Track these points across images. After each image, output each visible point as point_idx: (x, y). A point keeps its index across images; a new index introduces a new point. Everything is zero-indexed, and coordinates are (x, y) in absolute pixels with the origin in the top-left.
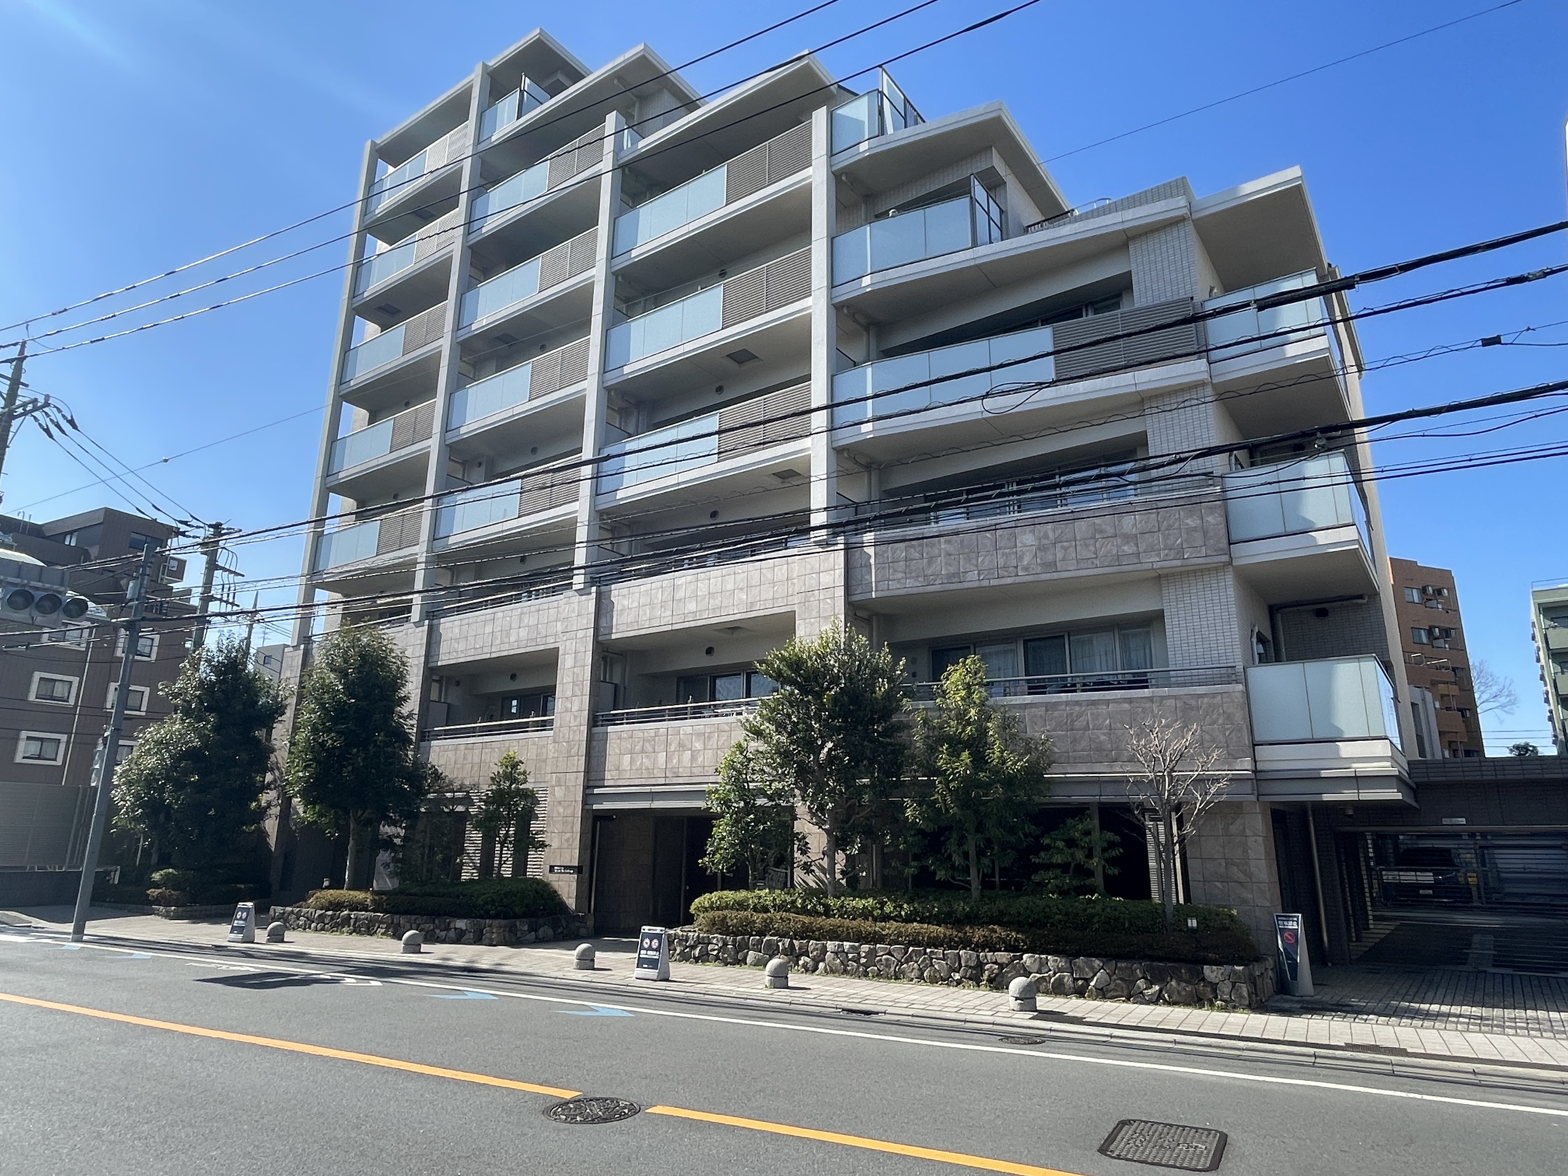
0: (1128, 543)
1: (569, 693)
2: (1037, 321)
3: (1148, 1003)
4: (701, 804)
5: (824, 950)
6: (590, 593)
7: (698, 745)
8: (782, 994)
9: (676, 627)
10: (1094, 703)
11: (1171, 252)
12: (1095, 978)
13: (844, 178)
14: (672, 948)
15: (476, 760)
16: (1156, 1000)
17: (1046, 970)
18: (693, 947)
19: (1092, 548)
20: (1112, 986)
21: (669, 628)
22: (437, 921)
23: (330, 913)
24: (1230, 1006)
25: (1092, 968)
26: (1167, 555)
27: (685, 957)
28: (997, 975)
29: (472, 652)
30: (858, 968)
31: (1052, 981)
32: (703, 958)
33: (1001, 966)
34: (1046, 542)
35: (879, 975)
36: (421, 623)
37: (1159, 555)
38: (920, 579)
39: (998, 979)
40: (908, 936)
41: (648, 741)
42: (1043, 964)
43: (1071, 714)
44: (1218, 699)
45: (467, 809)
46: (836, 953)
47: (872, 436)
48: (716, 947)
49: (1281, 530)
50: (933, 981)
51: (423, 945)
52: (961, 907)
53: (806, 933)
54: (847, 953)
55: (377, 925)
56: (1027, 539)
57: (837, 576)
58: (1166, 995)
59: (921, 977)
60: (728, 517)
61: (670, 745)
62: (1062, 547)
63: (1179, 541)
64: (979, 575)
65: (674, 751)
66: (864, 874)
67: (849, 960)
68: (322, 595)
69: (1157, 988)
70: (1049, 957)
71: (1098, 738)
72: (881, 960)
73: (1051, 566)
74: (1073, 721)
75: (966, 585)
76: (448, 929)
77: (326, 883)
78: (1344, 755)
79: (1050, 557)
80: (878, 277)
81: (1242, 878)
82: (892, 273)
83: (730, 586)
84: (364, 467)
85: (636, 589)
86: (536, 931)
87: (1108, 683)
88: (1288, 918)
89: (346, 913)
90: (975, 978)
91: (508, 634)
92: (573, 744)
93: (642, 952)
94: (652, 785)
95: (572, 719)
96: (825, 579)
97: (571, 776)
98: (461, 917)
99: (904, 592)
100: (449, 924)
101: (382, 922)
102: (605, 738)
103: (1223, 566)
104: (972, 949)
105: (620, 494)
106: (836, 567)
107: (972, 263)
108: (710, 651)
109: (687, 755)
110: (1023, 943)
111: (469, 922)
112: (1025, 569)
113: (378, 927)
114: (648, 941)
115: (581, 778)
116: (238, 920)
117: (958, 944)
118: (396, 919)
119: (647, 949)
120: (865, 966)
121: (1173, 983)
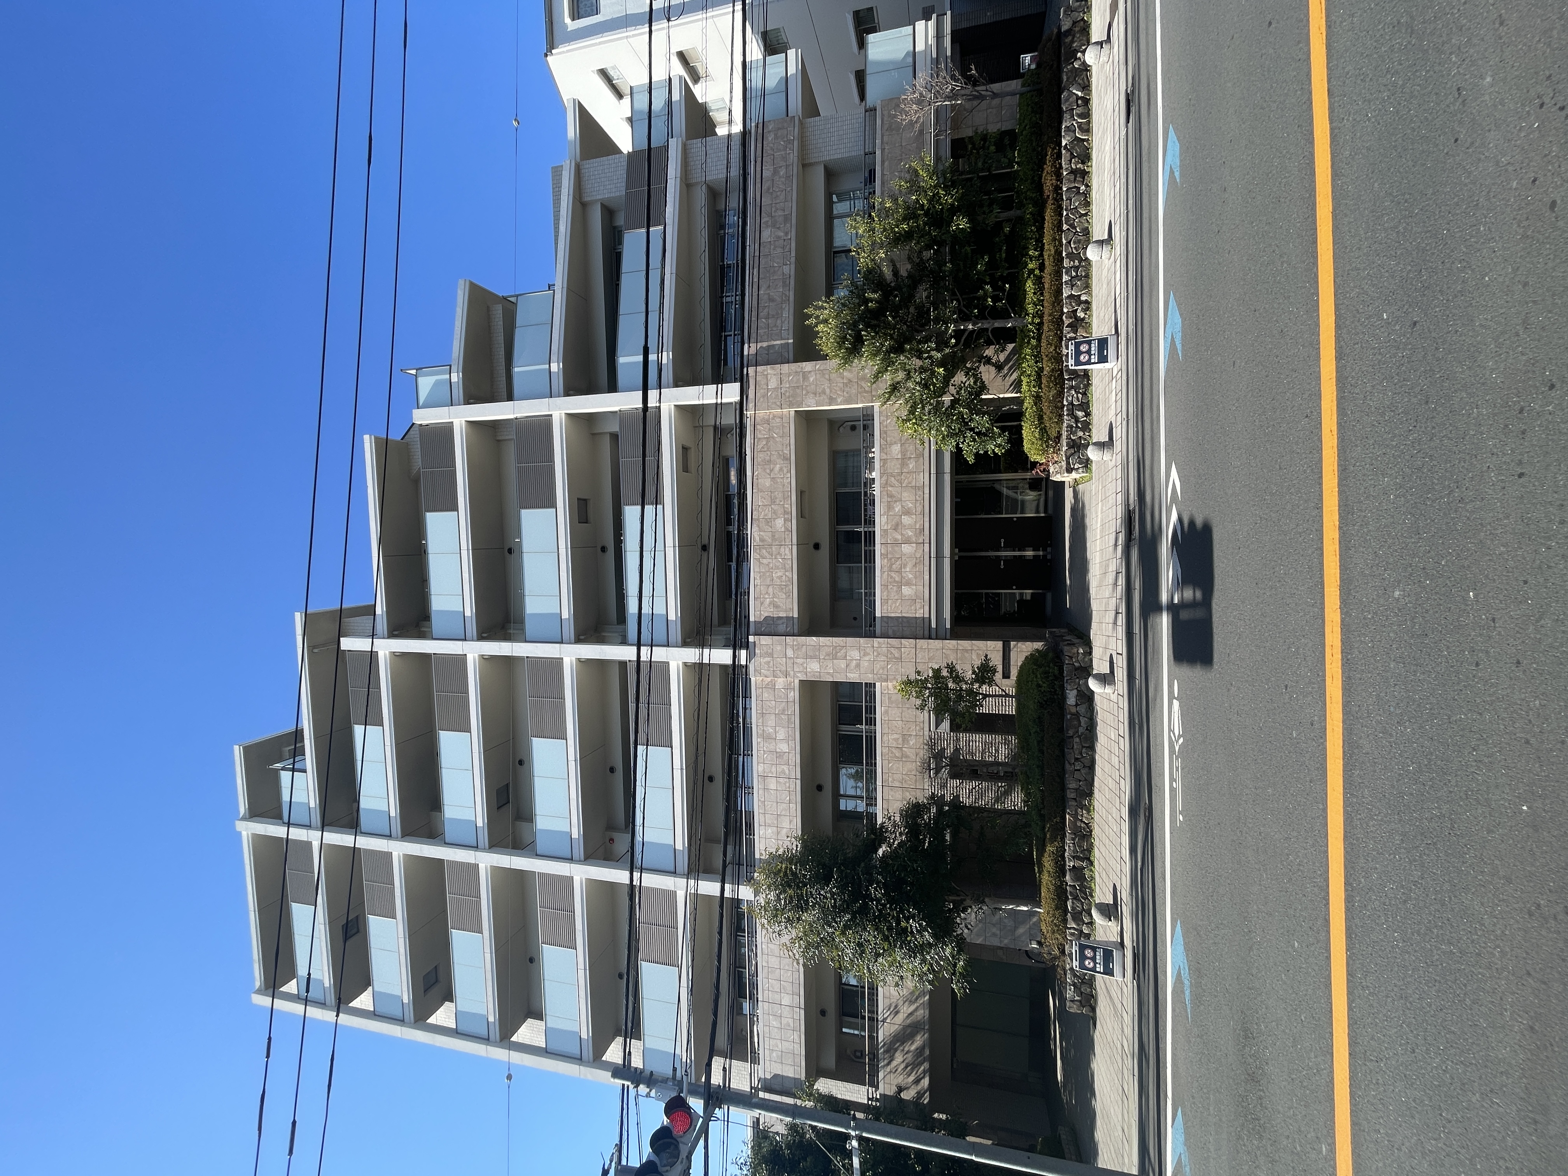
1: (843, 664)
6: (755, 643)
7: (898, 508)
8: (1118, 240)
9: (795, 540)
11: (593, 176)
12: (1077, 93)
19: (779, 193)
21: (795, 548)
23: (1069, 904)
25: (1069, 96)
29: (792, 806)
30: (1083, 266)
31: (1080, 121)
34: (770, 223)
36: (756, 884)
37: (789, 154)
38: (784, 307)
41: (892, 565)
44: (886, 113)
47: (671, 353)
48: (1075, 396)
49: (784, 95)
50: (1087, 204)
52: (1029, 212)
53: (1058, 319)
54: (1072, 277)
55: (1079, 824)
56: (766, 234)
57: (772, 372)
59: (1086, 215)
61: (896, 540)
62: (775, 211)
63: (783, 142)
64: (786, 265)
65: (902, 534)
70: (1063, 125)
73: (787, 219)
75: (793, 273)
78: (923, 48)
79: (781, 219)
80: (554, 357)
82: (555, 347)
83: (767, 482)
85: (757, 588)
89: (1068, 877)
90: (1083, 175)
91: (779, 755)
92: (889, 656)
93: (1093, 361)
94: (930, 557)
95: (867, 658)
96: (773, 383)
97: (919, 656)
98: (1064, 698)
99: (791, 317)
100: (1072, 714)
101: (1075, 816)
102: (886, 619)
103: (801, 123)
104: (1061, 183)
105: (672, 616)
106: (766, 373)
107: (565, 290)
108: (817, 546)
109: (906, 520)
110: (1053, 149)
111: (1069, 687)
112: (786, 234)
113: (1081, 821)
114: (1082, 357)
115: (922, 643)
116: (1095, 963)
117: (1058, 194)
118: (1071, 795)
119: (1090, 355)
120: (1081, 260)
121: (1075, 45)
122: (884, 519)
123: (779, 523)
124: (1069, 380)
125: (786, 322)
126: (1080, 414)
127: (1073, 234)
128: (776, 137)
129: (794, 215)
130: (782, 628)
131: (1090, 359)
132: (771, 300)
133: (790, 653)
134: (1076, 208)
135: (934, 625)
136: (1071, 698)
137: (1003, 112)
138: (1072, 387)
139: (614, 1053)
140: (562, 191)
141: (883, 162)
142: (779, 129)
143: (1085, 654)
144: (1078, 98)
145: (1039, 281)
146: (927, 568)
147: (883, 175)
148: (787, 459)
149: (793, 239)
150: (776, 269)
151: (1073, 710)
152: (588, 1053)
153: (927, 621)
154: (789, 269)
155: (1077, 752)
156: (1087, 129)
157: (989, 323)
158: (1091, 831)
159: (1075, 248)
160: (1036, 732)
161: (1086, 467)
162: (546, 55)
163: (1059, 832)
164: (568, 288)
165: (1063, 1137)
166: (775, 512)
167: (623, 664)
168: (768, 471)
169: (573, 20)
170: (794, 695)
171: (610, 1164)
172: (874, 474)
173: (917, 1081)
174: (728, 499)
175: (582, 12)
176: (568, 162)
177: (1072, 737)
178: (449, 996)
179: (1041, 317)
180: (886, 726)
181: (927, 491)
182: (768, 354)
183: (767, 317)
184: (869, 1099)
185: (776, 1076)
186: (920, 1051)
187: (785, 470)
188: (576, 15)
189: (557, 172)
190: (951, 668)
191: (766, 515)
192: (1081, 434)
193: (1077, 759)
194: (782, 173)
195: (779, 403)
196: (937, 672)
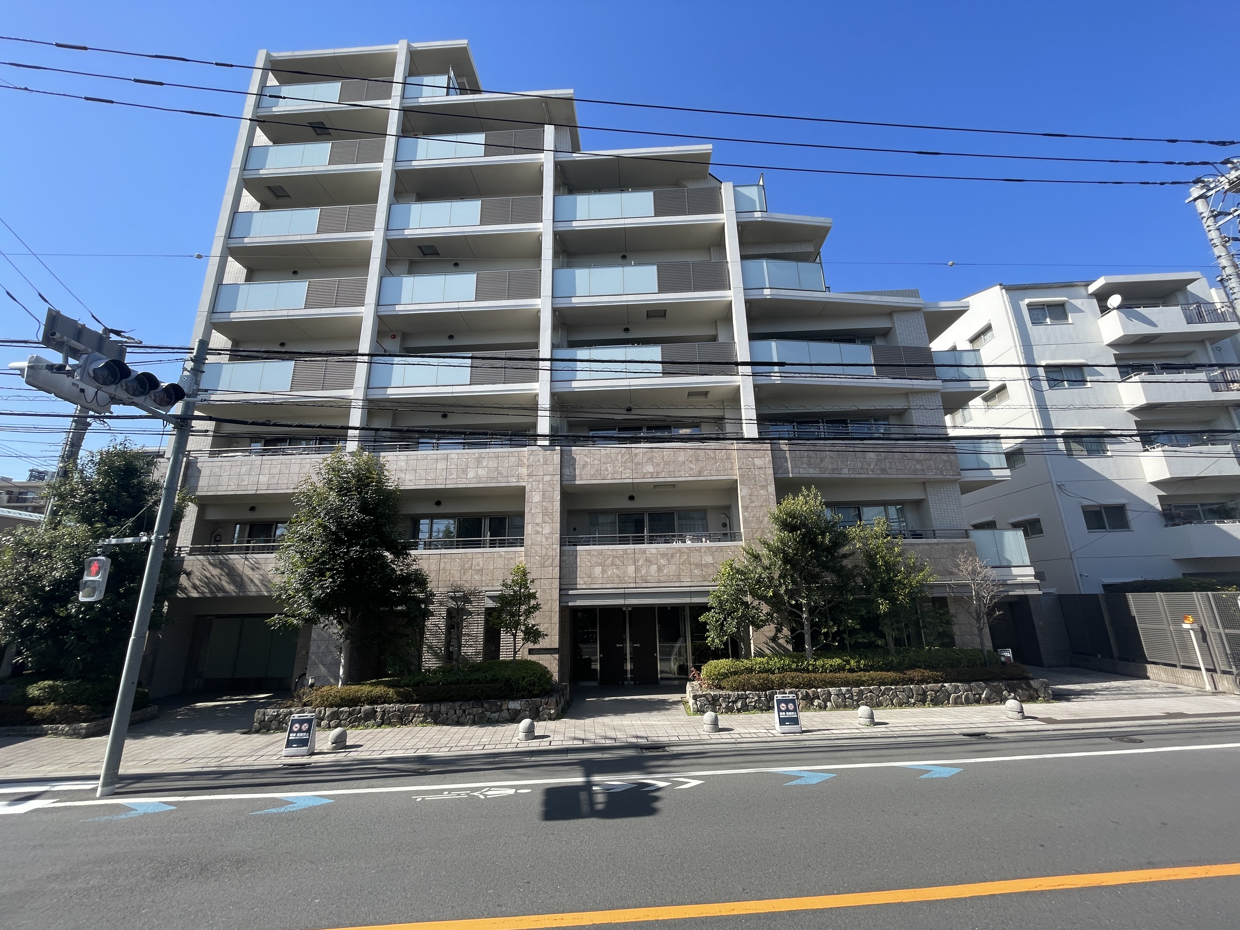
5: (830, 694)
6: (555, 451)
7: (663, 562)
9: (636, 481)
11: (915, 324)
21: (630, 481)
22: (488, 704)
24: (1045, 700)
25: (981, 688)
26: (936, 472)
27: (730, 710)
29: (424, 482)
30: (853, 702)
31: (963, 697)
32: (745, 708)
35: (867, 705)
40: (876, 680)
41: (618, 558)
42: (956, 688)
48: (753, 700)
50: (900, 705)
52: (894, 660)
54: (844, 695)
56: (871, 455)
59: (892, 704)
61: (638, 561)
64: (849, 471)
65: (642, 565)
67: (846, 698)
70: (959, 684)
73: (884, 471)
75: (843, 476)
76: (500, 710)
78: (1014, 573)
79: (884, 467)
82: (782, 292)
88: (1004, 652)
89: (367, 707)
90: (922, 701)
91: (465, 471)
92: (546, 558)
93: (781, 713)
94: (625, 588)
95: (544, 540)
96: (758, 462)
97: (546, 582)
98: (514, 699)
99: (809, 476)
100: (501, 706)
101: (418, 711)
102: (575, 554)
103: (956, 480)
104: (916, 684)
105: (575, 384)
106: (766, 456)
107: (826, 300)
108: (632, 498)
109: (654, 568)
110: (942, 677)
111: (523, 703)
112: (872, 471)
113: (414, 716)
114: (783, 705)
115: (556, 583)
116: (296, 732)
117: (907, 681)
118: (435, 707)
119: (785, 711)
120: (857, 701)
121: (1020, 691)
122: (654, 551)
123: (650, 469)
124: (766, 695)
125: (805, 472)
126: (739, 704)
127: (878, 694)
128: (945, 461)
129: (887, 476)
130: (567, 471)
131: (783, 711)
132: (822, 460)
133: (547, 478)
134: (897, 696)
135: (571, 592)
136: (514, 705)
137: (968, 637)
138: (760, 697)
139: (218, 340)
140: (901, 298)
141: (928, 544)
142: (951, 464)
143: (550, 714)
144: (980, 695)
145: (841, 669)
146: (616, 586)
147: (919, 544)
148: (700, 474)
149: (869, 476)
150: (845, 463)
151: (504, 707)
152: (218, 318)
153: (574, 587)
154: (845, 473)
155: (470, 711)
156: (957, 703)
157: (808, 630)
158: (406, 725)
159: (867, 696)
160: (486, 677)
161: (698, 711)
162: (1001, 285)
163: (405, 699)
164: (827, 302)
165: (149, 709)
166: (658, 465)
167: (536, 346)
168: (690, 459)
169: (1028, 305)
170: (513, 482)
171: (125, 337)
172: (689, 542)
173: (195, 587)
174: (668, 428)
175: (1033, 312)
176: (922, 302)
177: (482, 707)
178: (265, 206)
179: (814, 671)
180: (490, 556)
181: (677, 584)
182: (780, 457)
183: (808, 457)
184: (180, 548)
185: (199, 471)
186: (221, 589)
187: (691, 472)
188: (1031, 307)
189: (914, 294)
190: (537, 607)
191: (656, 458)
192: (724, 705)
193: (464, 711)
194: (918, 466)
195: (743, 466)
196: (533, 596)
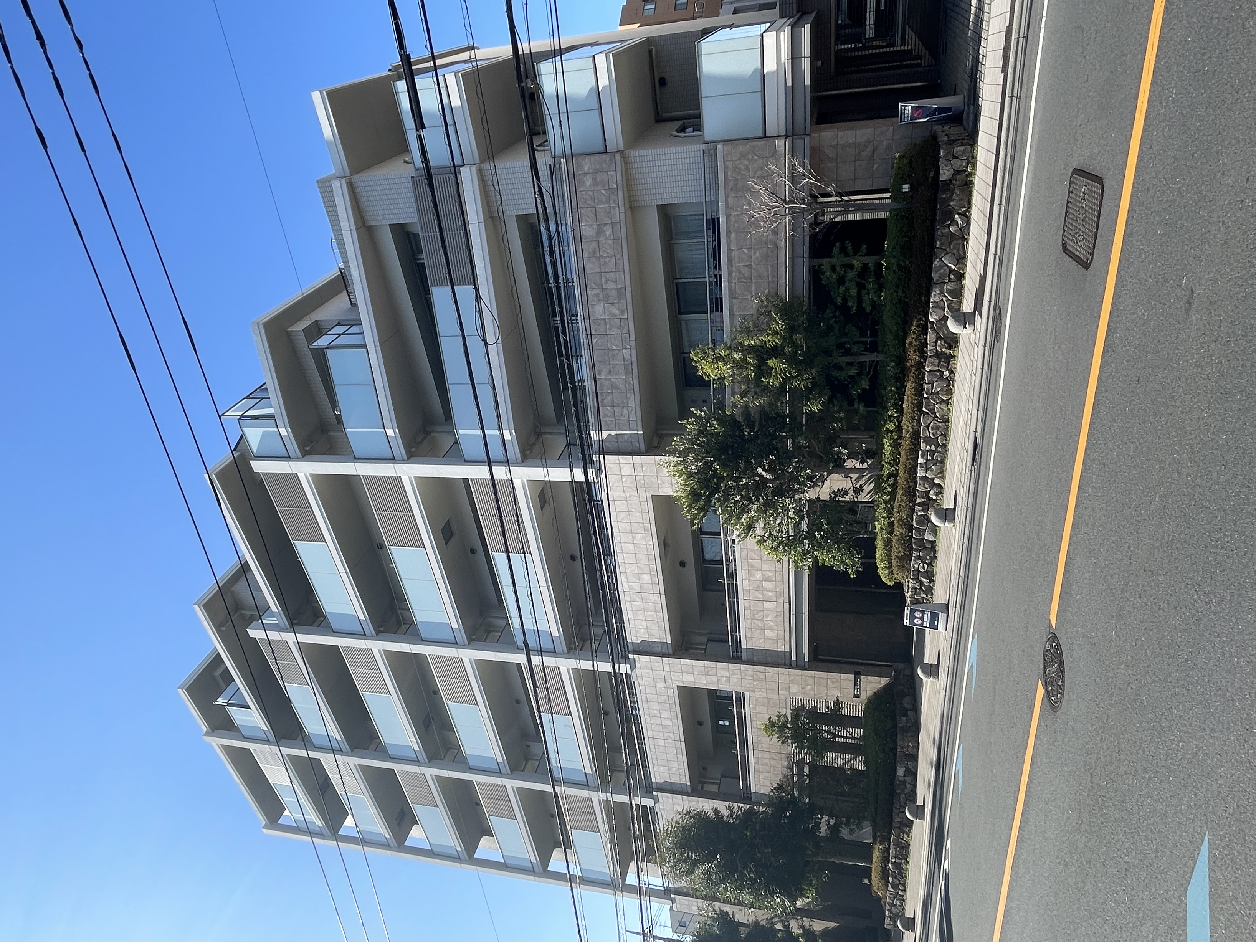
0: (604, 231)
1: (715, 679)
2: (426, 299)
3: (968, 224)
4: (806, 573)
5: (925, 478)
6: (634, 659)
7: (758, 575)
8: (960, 513)
9: (663, 592)
10: (730, 261)
11: (375, 193)
12: (949, 265)
13: (308, 448)
14: (921, 601)
15: (767, 755)
16: (967, 218)
17: (942, 303)
18: (921, 584)
19: (607, 260)
20: (955, 252)
21: (663, 596)
22: (898, 791)
23: (890, 879)
24: (972, 160)
25: (941, 267)
26: (614, 202)
27: (929, 590)
28: (945, 342)
29: (680, 756)
30: (939, 452)
31: (950, 299)
32: (930, 575)
33: (939, 338)
34: (601, 295)
35: (945, 436)
36: (655, 797)
37: (614, 208)
38: (628, 396)
39: (949, 341)
40: (914, 412)
41: (754, 615)
42: (937, 305)
43: (739, 279)
44: (729, 164)
45: (807, 764)
46: (927, 469)
47: (513, 431)
48: (921, 565)
49: (597, 113)
50: (950, 392)
51: (918, 804)
52: (891, 368)
53: (911, 493)
54: (927, 460)
55: (900, 840)
56: (599, 310)
57: (625, 462)
58: (963, 210)
59: (947, 402)
60: (576, 547)
61: (758, 597)
62: (606, 283)
63: (603, 192)
64: (626, 349)
65: (763, 594)
66: (864, 445)
67: (933, 458)
68: (631, 879)
69: (956, 216)
70: (932, 300)
71: (757, 258)
72: (933, 434)
74: (745, 278)
75: (634, 358)
76: (905, 782)
77: (866, 881)
78: (774, 68)
79: (614, 293)
80: (387, 423)
81: (870, 149)
82: (385, 413)
83: (631, 547)
84: (527, 841)
85: (632, 622)
86: (907, 710)
87: (714, 249)
88: (902, 113)
89: (891, 865)
91: (665, 727)
92: (755, 676)
94: (790, 613)
95: (736, 677)
96: (627, 471)
97: (781, 678)
99: (639, 408)
102: (751, 650)
103: (623, 156)
105: (555, 633)
106: (618, 462)
108: (683, 564)
109: (766, 584)
115: (784, 671)
117: (920, 372)
120: (938, 446)
122: (746, 582)
123: (646, 578)
125: (633, 412)
128: (595, 183)
130: (658, 649)
133: (667, 668)
135: (794, 658)
142: (597, 171)
146: (787, 620)
148: (648, 530)
149: (631, 318)
150: (615, 352)
152: (538, 868)
153: (788, 654)
158: (909, 846)
163: (886, 840)
166: (641, 569)
167: (515, 667)
168: (630, 538)
170: (674, 694)
176: (336, 175)
178: (415, 822)
182: (617, 442)
183: (612, 405)
189: (326, 190)
194: (607, 233)
195: (634, 488)
